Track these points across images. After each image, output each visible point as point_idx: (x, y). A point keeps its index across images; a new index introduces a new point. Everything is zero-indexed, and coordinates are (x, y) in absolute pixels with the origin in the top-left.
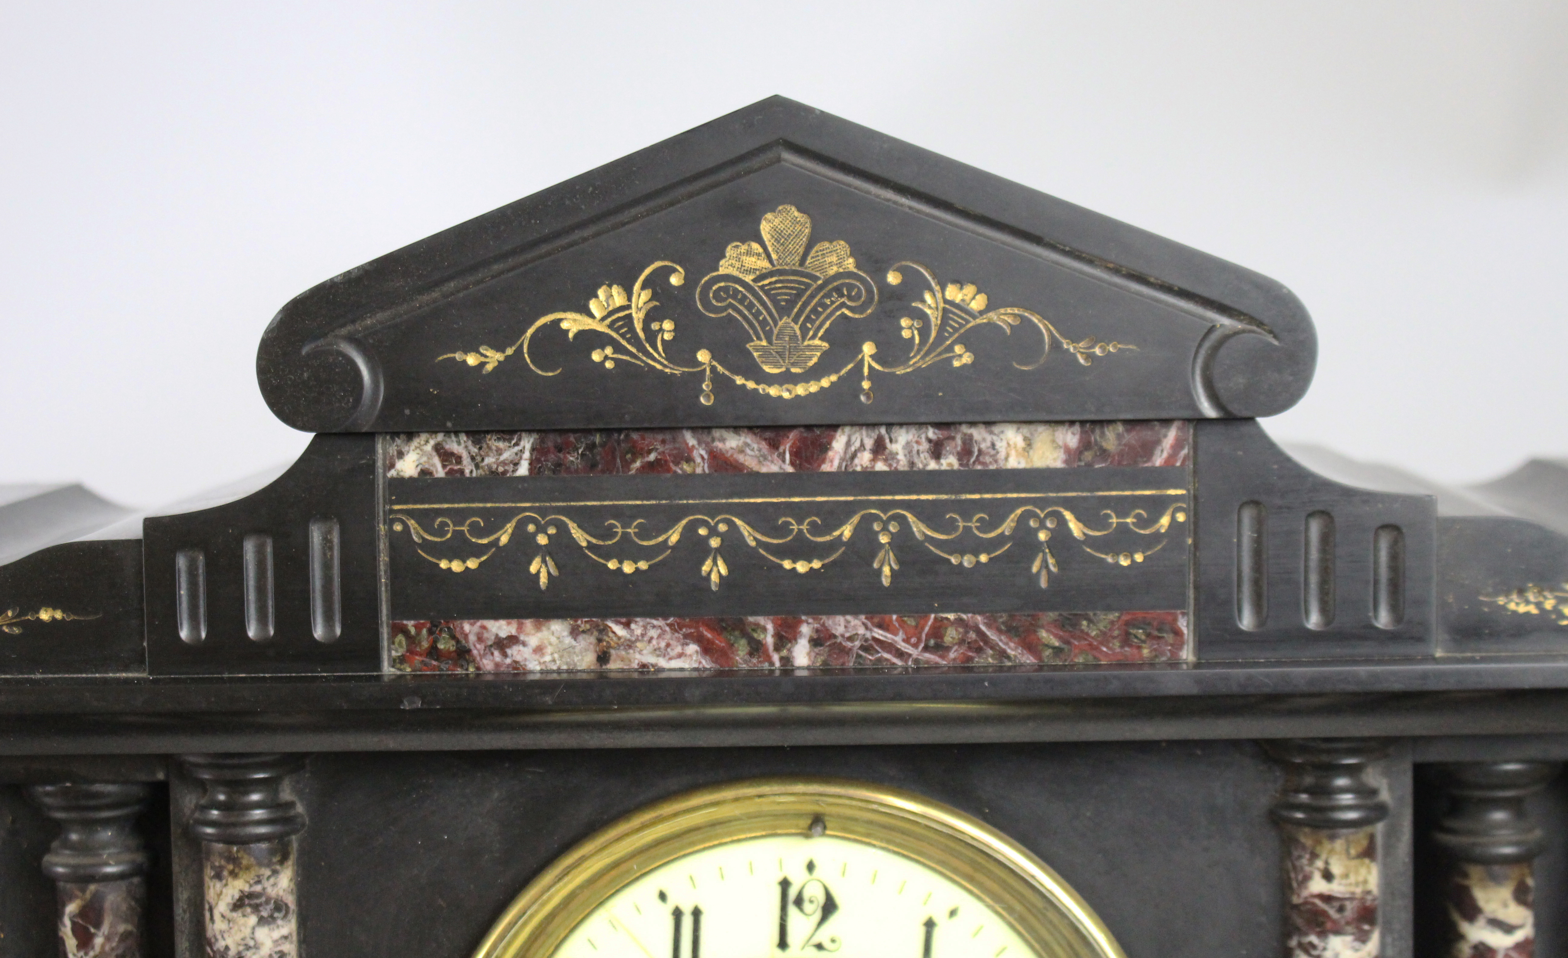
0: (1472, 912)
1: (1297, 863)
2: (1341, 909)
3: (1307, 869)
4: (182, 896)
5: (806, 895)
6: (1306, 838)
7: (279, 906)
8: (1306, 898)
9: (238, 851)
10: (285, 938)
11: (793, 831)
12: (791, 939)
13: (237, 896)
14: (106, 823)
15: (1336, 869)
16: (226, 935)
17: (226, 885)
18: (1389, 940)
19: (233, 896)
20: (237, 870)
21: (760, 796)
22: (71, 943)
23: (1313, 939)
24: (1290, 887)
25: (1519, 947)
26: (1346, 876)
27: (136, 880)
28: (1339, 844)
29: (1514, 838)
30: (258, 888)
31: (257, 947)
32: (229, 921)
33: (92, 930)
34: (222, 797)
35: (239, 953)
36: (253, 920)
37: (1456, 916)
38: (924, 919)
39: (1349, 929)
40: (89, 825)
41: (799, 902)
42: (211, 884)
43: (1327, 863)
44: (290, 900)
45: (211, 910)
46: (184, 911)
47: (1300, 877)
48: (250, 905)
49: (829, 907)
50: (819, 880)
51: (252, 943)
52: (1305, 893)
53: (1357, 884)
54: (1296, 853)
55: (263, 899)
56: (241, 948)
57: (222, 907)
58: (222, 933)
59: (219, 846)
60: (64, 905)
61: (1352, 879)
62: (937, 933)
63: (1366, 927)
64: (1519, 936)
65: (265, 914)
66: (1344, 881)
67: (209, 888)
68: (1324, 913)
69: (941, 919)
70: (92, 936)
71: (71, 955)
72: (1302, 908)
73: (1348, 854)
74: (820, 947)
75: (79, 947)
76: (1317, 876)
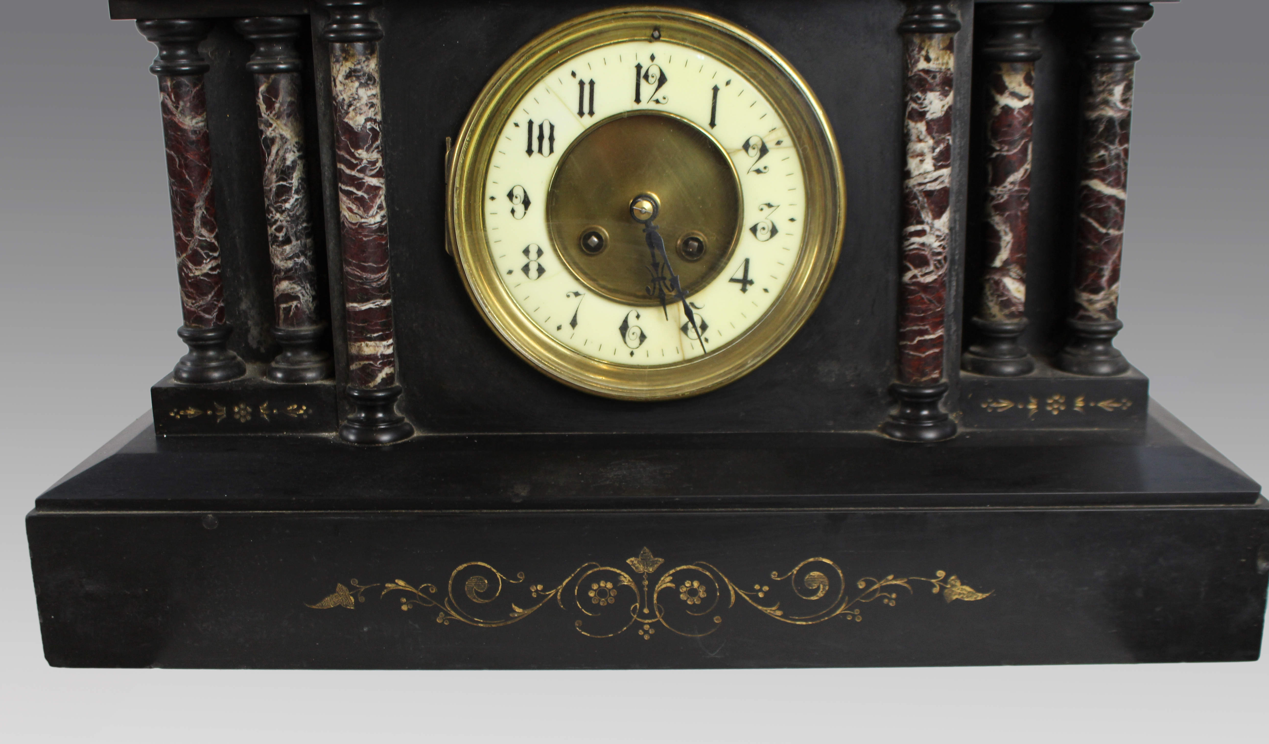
0: (1002, 89)
1: (912, 54)
2: (934, 77)
3: (917, 56)
4: (319, 76)
5: (650, 73)
6: (917, 40)
7: (370, 78)
8: (915, 72)
9: (347, 46)
10: (374, 95)
11: (643, 38)
12: (642, 97)
13: (348, 71)
14: (278, 41)
15: (932, 55)
16: (343, 93)
17: (342, 65)
18: (958, 99)
19: (346, 71)
20: (347, 57)
21: (625, 13)
22: (263, 107)
23: (919, 94)
24: (907, 67)
25: (1025, 108)
26: (938, 59)
27: (295, 74)
28: (934, 42)
29: (1026, 48)
30: (359, 67)
31: (359, 99)
32: (344, 85)
33: (274, 100)
34: (338, 17)
35: (350, 102)
36: (357, 84)
37: (993, 92)
38: (713, 86)
39: (938, 88)
40: (270, 42)
41: (646, 77)
42: (334, 66)
43: (927, 52)
44: (376, 76)
45: (335, 80)
46: (321, 84)
47: (913, 62)
48: (355, 76)
49: (662, 80)
50: (657, 65)
51: (356, 97)
52: (915, 70)
53: (943, 64)
54: (911, 49)
55: (362, 73)
56: (351, 99)
57: (340, 78)
58: (341, 91)
59: (337, 45)
60: (258, 88)
61: (940, 61)
62: (720, 94)
63: (947, 88)
64: (1026, 102)
65: (363, 81)
66: (936, 62)
67: (333, 68)
68: (925, 80)
69: (722, 86)
70: (274, 103)
71: (263, 115)
72: (913, 78)
73: (939, 47)
74: (657, 101)
75: (267, 109)
76: (922, 59)
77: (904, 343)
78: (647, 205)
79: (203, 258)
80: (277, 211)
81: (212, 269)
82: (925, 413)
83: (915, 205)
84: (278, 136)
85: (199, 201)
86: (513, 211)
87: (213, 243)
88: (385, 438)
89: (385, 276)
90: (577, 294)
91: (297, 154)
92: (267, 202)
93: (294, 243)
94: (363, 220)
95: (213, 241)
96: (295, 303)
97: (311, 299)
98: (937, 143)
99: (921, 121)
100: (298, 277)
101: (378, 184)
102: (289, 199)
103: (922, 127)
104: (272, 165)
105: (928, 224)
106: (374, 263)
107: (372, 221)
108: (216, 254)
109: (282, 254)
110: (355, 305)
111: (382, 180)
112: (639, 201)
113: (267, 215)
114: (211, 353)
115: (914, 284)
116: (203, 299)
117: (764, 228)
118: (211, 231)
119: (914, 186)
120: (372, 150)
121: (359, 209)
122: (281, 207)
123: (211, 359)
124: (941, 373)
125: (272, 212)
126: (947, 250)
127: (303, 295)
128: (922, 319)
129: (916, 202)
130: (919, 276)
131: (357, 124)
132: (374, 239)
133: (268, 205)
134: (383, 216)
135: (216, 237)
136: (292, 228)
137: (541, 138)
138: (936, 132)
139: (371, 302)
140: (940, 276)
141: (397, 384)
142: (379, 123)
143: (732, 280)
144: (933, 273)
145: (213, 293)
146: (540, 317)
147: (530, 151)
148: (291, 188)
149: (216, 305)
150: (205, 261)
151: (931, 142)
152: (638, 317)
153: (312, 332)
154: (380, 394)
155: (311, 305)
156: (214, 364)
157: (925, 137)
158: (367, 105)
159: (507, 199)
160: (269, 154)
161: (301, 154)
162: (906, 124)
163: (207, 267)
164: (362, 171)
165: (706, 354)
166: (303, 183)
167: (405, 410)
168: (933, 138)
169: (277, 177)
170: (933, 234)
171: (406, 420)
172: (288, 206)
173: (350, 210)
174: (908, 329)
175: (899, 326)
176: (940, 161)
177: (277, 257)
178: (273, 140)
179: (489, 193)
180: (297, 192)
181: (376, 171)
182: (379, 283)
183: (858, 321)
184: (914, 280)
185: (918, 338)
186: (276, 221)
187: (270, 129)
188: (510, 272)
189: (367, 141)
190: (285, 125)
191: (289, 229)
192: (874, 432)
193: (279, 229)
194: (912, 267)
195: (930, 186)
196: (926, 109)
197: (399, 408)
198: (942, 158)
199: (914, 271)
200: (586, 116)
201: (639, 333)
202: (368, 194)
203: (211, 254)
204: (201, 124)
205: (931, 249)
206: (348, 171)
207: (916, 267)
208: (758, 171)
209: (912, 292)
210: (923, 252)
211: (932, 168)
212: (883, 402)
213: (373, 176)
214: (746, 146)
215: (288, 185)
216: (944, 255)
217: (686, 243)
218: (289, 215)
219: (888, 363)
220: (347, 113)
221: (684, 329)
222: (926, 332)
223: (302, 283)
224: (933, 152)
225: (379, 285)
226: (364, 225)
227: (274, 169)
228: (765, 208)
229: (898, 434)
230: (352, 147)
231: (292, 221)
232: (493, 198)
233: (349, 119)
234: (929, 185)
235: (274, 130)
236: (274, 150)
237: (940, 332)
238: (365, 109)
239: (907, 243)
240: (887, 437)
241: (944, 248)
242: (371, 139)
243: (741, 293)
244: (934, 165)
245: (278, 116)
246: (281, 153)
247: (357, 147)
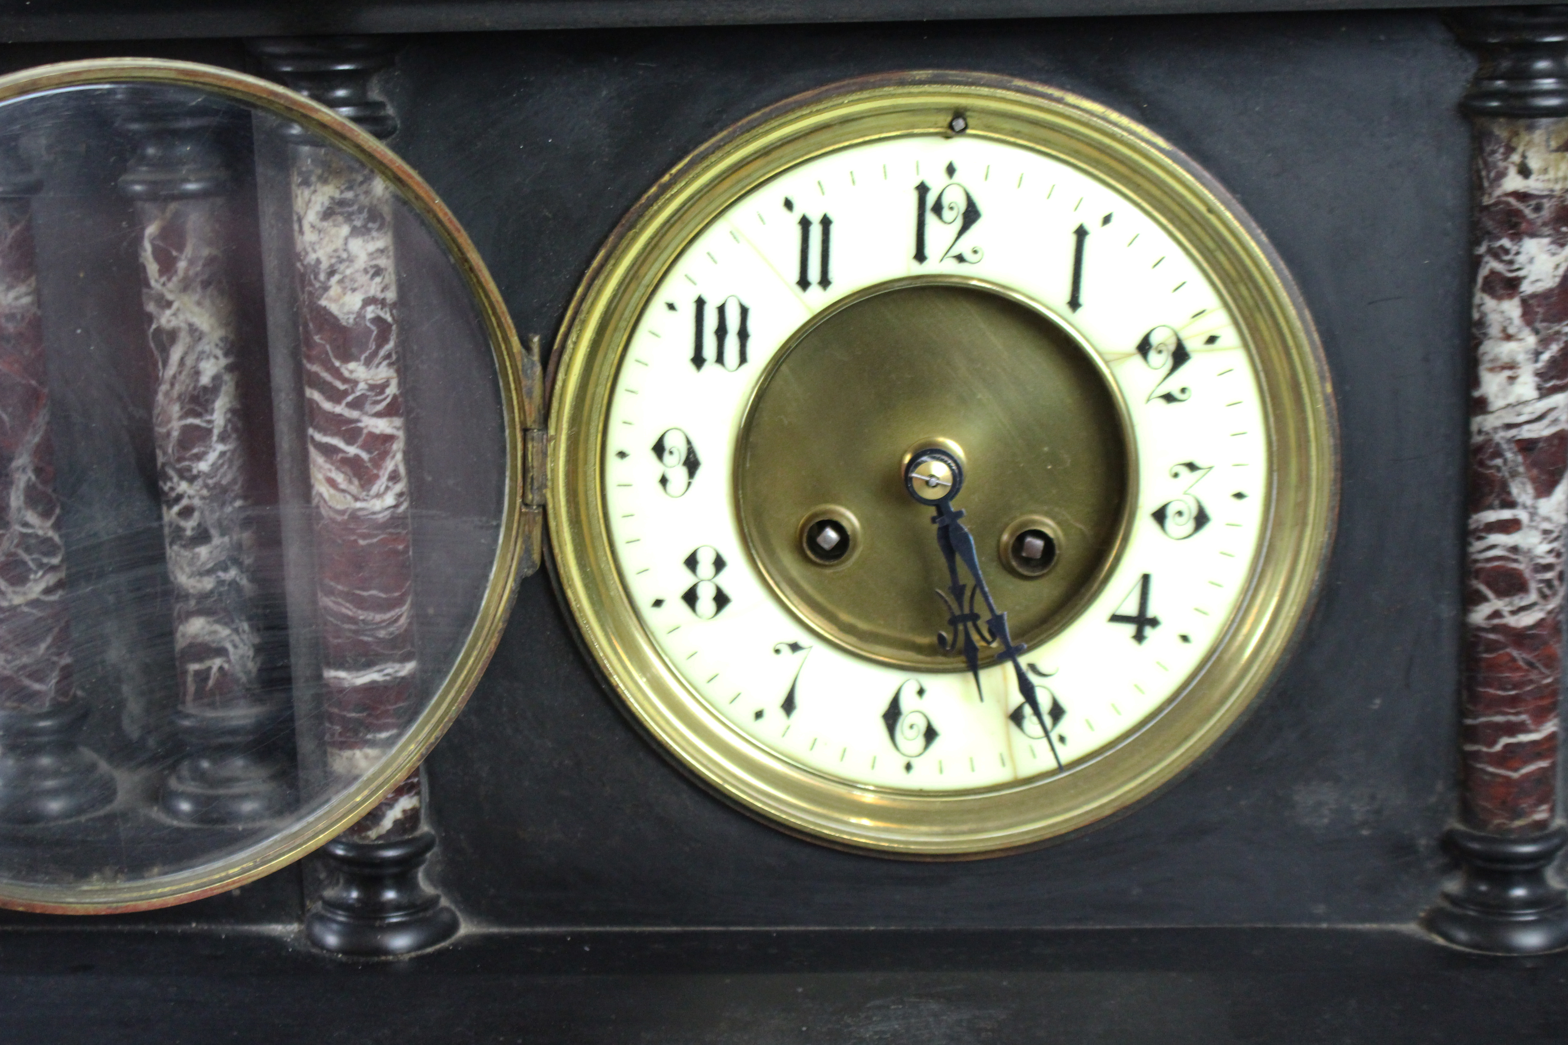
1: (1490, 159)
2: (1538, 208)
3: (1501, 164)
4: (269, 211)
5: (945, 202)
6: (1501, 130)
7: (374, 215)
8: (1499, 197)
9: (326, 154)
10: (382, 251)
11: (932, 130)
12: (928, 251)
13: (327, 204)
14: (185, 135)
15: (1534, 163)
16: (317, 247)
17: (315, 191)
19: (323, 203)
20: (326, 175)
22: (152, 268)
23: (1506, 242)
24: (1481, 187)
26: (1545, 171)
28: (1538, 136)
30: (350, 195)
31: (351, 260)
32: (320, 231)
33: (175, 253)
35: (332, 266)
36: (345, 230)
38: (1075, 227)
39: (1546, 230)
40: (167, 137)
41: (938, 209)
42: (299, 192)
43: (1524, 157)
44: (386, 210)
45: (300, 220)
46: (272, 226)
47: (1492, 175)
48: (342, 213)
49: (971, 215)
50: (960, 186)
51: (344, 255)
52: (1498, 192)
53: (1556, 181)
54: (1488, 149)
55: (355, 207)
56: (333, 261)
57: (311, 217)
58: (313, 244)
59: (306, 149)
60: (143, 229)
61: (1551, 175)
62: (1088, 242)
63: (1564, 229)
66: (1542, 177)
67: (297, 196)
68: (1518, 213)
69: (1093, 226)
70: (175, 260)
71: (153, 283)
72: (1493, 209)
73: (1548, 146)
74: (960, 258)
75: (161, 272)
76: (1512, 172)
77: (1475, 748)
78: (939, 470)
79: (30, 570)
80: (182, 477)
81: (48, 591)
82: (1519, 892)
83: (1498, 469)
84: (183, 325)
85: (21, 455)
86: (664, 481)
87: (50, 539)
88: (400, 942)
89: (403, 614)
90: (795, 647)
91: (223, 362)
92: (161, 459)
93: (217, 540)
94: (359, 505)
95: (50, 533)
96: (217, 663)
97: (251, 653)
98: (1545, 342)
99: (1511, 297)
100: (225, 610)
101: (389, 431)
102: (205, 453)
103: (1512, 309)
104: (172, 385)
105: (1525, 507)
106: (381, 590)
107: (377, 505)
108: (56, 561)
109: (191, 563)
110: (342, 674)
111: (398, 422)
112: (923, 462)
113: (161, 483)
114: (45, 761)
115: (1495, 629)
116: (28, 653)
117: (1180, 513)
118: (46, 514)
119: (1496, 429)
120: (377, 361)
121: (350, 482)
122: (189, 469)
123: (44, 774)
124: (1552, 810)
125: (171, 479)
126: (1563, 559)
127: (235, 646)
128: (1513, 701)
129: (1499, 462)
130: (1506, 614)
131: (346, 310)
132: (383, 542)
133: (164, 465)
134: (400, 495)
135: (57, 526)
136: (212, 511)
137: (721, 332)
138: (1543, 321)
139: (377, 668)
140: (1550, 612)
141: (425, 828)
142: (394, 305)
143: (1116, 618)
144: (1536, 608)
145: (49, 640)
146: (718, 693)
147: (698, 360)
148: (209, 431)
149: (54, 663)
150: (32, 576)
151: (1531, 340)
152: (921, 692)
153: (253, 720)
154: (391, 853)
155: (250, 665)
156: (50, 784)
157: (1520, 331)
158: (366, 271)
159: (653, 456)
160: (165, 363)
161: (230, 360)
162: (1477, 300)
163: (36, 588)
164: (357, 404)
165: (1061, 768)
166: (235, 419)
167: (445, 882)
168: (1536, 332)
169: (182, 408)
170: (1536, 528)
171: (444, 902)
172: (203, 466)
173: (332, 483)
174: (1483, 719)
175: (1462, 713)
176: (1552, 378)
177: (182, 568)
178: (172, 336)
179: (614, 444)
180: (222, 439)
181: (384, 404)
182: (391, 629)
183: (1378, 701)
184: (1496, 621)
185: (1505, 740)
186: (179, 498)
187: (168, 312)
188: (658, 603)
189: (367, 343)
190: (199, 304)
191: (207, 513)
192: (1411, 928)
193: (187, 512)
194: (1490, 594)
195: (1529, 431)
196: (1520, 274)
197: (428, 876)
198: (1553, 373)
199: (1496, 604)
200: (815, 288)
201: (923, 727)
202: (369, 451)
203: (45, 560)
204: (26, 300)
205: (1531, 559)
206: (327, 406)
207: (1501, 593)
208: (1169, 398)
209: (1492, 646)
210: (1515, 565)
211: (1533, 394)
212: (1430, 866)
213: (379, 415)
214: (1144, 348)
215: (204, 425)
216: (1558, 568)
217: (1020, 540)
218: (206, 486)
219: (1440, 786)
220: (326, 288)
221: (1017, 717)
222: (1521, 728)
223: (233, 621)
224: (1536, 361)
225: (391, 634)
226: (360, 513)
227: (175, 393)
228: (1184, 472)
229: (1462, 935)
230: (337, 357)
231: (211, 499)
232: (622, 455)
233: (330, 299)
234: (1526, 427)
235: (175, 314)
236: (176, 354)
237: (1550, 727)
238: (363, 279)
239: (1478, 545)
240: (1440, 941)
241: (1559, 555)
242: (376, 340)
243: (1134, 643)
244: (1539, 388)
245: (186, 286)
246: (189, 361)
247: (347, 357)
